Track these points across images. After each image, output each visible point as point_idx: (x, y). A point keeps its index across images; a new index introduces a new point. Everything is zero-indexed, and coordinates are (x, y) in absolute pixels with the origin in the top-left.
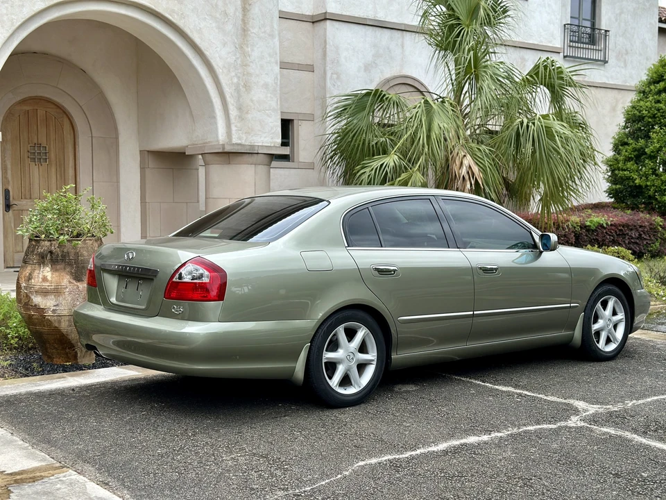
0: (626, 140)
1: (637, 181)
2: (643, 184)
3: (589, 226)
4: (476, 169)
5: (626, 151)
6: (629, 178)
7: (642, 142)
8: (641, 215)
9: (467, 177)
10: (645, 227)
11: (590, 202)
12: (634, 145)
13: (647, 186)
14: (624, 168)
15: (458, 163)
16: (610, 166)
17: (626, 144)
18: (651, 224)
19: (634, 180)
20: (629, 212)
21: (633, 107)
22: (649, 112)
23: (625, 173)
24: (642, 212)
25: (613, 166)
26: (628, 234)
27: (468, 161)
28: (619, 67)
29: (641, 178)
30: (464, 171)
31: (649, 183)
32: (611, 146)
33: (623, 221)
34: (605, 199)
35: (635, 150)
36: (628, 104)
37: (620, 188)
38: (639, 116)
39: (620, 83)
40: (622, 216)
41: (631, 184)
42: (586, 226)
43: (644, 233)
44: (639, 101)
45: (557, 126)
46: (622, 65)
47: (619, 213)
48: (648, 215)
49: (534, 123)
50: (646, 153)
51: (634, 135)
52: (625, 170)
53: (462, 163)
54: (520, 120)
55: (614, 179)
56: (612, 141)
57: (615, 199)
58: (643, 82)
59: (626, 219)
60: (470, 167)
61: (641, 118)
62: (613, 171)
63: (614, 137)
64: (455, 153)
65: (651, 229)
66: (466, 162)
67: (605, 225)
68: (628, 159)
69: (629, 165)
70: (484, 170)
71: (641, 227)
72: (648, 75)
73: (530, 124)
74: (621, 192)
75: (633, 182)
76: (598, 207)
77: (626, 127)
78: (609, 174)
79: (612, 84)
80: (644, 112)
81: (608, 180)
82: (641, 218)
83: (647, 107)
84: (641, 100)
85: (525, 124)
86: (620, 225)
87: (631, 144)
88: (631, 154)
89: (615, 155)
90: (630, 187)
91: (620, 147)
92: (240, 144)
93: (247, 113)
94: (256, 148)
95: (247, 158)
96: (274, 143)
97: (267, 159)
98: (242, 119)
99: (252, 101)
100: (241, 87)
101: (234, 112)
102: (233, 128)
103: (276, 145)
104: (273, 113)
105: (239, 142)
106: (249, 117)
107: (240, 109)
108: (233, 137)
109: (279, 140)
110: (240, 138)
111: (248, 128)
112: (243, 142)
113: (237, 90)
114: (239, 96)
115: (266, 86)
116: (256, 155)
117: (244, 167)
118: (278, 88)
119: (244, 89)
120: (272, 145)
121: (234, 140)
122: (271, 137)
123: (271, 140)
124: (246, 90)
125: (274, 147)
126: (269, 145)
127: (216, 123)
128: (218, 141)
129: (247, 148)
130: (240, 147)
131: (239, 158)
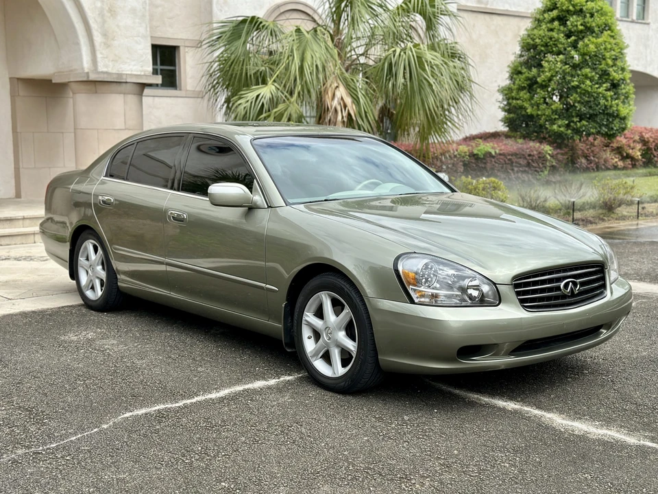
0: (520, 69)
1: (529, 111)
2: (534, 113)
3: (477, 155)
4: (348, 100)
5: (520, 80)
6: (522, 108)
7: (534, 70)
8: (532, 144)
9: (339, 109)
10: (533, 156)
11: (487, 131)
12: (527, 75)
13: (538, 115)
14: (518, 97)
15: (330, 94)
16: (506, 95)
17: (520, 73)
18: (540, 153)
19: (525, 109)
20: (521, 141)
21: (529, 36)
22: (542, 41)
23: (518, 102)
24: (533, 140)
25: (507, 93)
26: (516, 162)
27: (342, 92)
29: (533, 107)
30: (335, 103)
31: (539, 113)
32: (508, 75)
33: (512, 150)
34: (502, 128)
35: (528, 79)
36: (523, 32)
37: (513, 117)
38: (533, 45)
40: (512, 145)
41: (523, 113)
42: (474, 155)
43: (533, 161)
44: (533, 29)
45: (429, 56)
47: (510, 142)
48: (538, 144)
49: (405, 53)
50: (536, 82)
51: (528, 64)
52: (518, 99)
53: (334, 95)
54: (393, 49)
55: (509, 109)
56: (508, 69)
57: (510, 128)
58: (538, 9)
59: (515, 148)
60: (342, 98)
61: (535, 47)
62: (508, 99)
63: (509, 66)
64: (328, 84)
65: (539, 157)
66: (338, 94)
67: (493, 154)
68: (521, 89)
69: (522, 94)
70: (356, 100)
71: (530, 155)
73: (402, 53)
74: (515, 121)
75: (525, 111)
76: (494, 136)
77: (521, 56)
78: (505, 103)
80: (537, 40)
81: (504, 109)
82: (531, 147)
83: (540, 35)
84: (535, 28)
85: (397, 54)
86: (509, 155)
87: (525, 73)
88: (523, 83)
89: (510, 84)
90: (523, 116)
91: (515, 76)
92: (107, 73)
93: (113, 39)
94: (124, 77)
95: (114, 87)
96: (145, 71)
97: (136, 88)
98: (107, 46)
99: (118, 26)
100: (105, 12)
101: (98, 38)
102: (99, 56)
103: (147, 73)
104: (141, 40)
105: (105, 70)
106: (116, 43)
107: (105, 35)
108: (99, 64)
109: (150, 68)
110: (107, 66)
111: (115, 55)
112: (110, 70)
113: (101, 15)
114: (104, 22)
115: (133, 11)
116: (124, 84)
117: (113, 96)
118: (147, 14)
119: (109, 15)
120: (143, 73)
121: (101, 68)
122: (141, 65)
123: (141, 69)
124: (112, 15)
125: (145, 75)
126: (139, 73)
127: (80, 50)
128: (83, 69)
129: (115, 76)
130: (106, 76)
131: (106, 87)
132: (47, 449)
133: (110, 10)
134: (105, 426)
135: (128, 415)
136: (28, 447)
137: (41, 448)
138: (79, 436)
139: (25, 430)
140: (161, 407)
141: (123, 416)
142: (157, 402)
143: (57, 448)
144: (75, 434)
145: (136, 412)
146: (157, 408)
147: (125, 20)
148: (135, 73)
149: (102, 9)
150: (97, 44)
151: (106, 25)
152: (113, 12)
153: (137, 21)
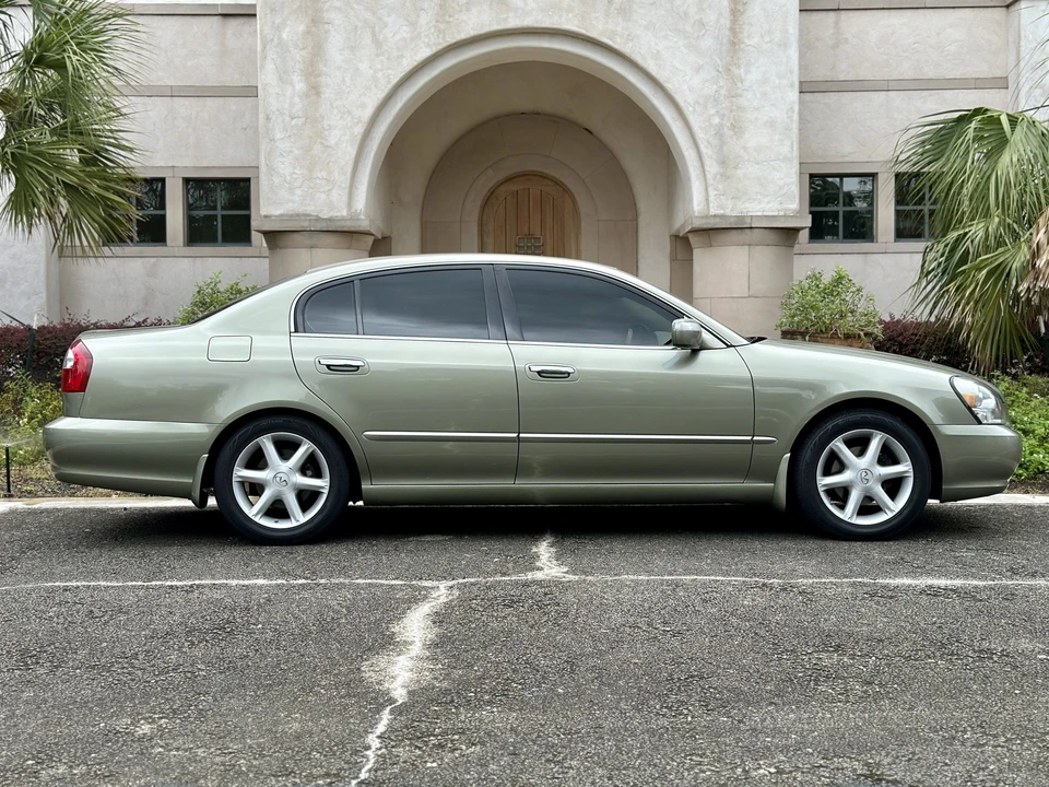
92: (721, 216)
93: (736, 168)
94: (748, 220)
95: (734, 236)
96: (786, 210)
97: (771, 237)
98: (725, 177)
99: (745, 148)
100: (725, 130)
101: (712, 168)
102: (712, 193)
103: (788, 213)
104: (783, 165)
105: (721, 212)
106: (740, 172)
107: (723, 162)
108: (712, 205)
110: (722, 206)
111: (738, 190)
112: (728, 212)
113: (719, 134)
114: (722, 144)
115: (771, 124)
116: (748, 231)
117: (732, 249)
119: (731, 133)
120: (782, 213)
121: (713, 211)
122: (780, 202)
123: (779, 207)
124: (735, 133)
125: (785, 216)
126: (776, 214)
128: (693, 212)
129: (732, 220)
130: (718, 220)
131: (723, 237)
133: (733, 127)
147: (755, 138)
148: (770, 214)
149: (721, 126)
150: (709, 176)
151: (725, 149)
152: (737, 128)
153: (777, 137)
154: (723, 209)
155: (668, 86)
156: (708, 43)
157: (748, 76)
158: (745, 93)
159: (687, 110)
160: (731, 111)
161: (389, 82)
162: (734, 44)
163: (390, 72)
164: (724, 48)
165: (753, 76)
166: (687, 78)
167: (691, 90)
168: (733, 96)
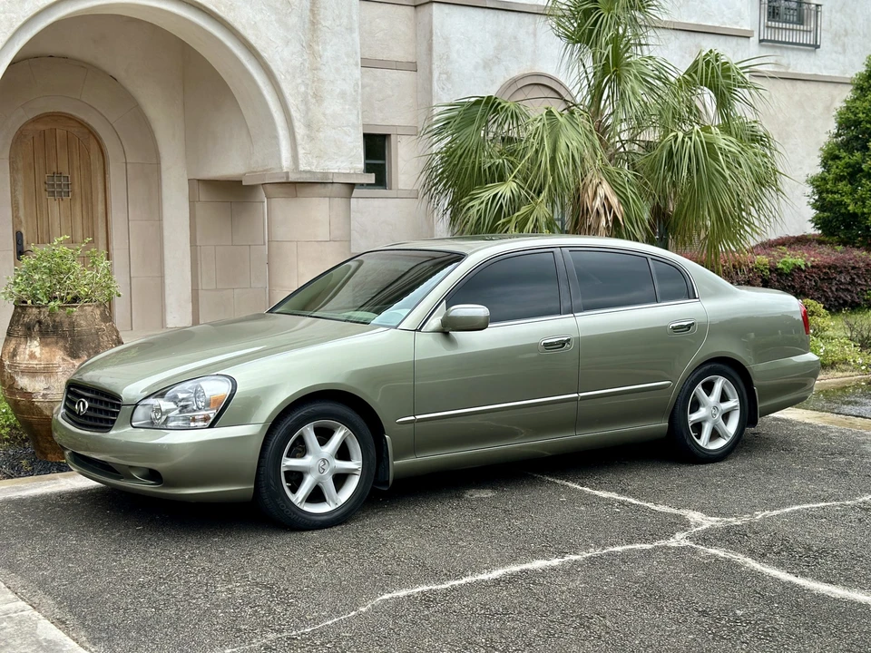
0: (837, 152)
1: (851, 208)
2: (858, 211)
3: (782, 269)
4: (614, 200)
5: (837, 167)
6: (840, 204)
7: (858, 155)
8: (856, 252)
9: (602, 211)
10: (859, 268)
11: (791, 235)
12: (847, 160)
13: (863, 214)
14: (835, 189)
15: (590, 193)
16: (817, 187)
17: (837, 157)
18: (868, 265)
19: (846, 206)
20: (840, 248)
21: (848, 108)
22: (867, 115)
23: (836, 196)
24: (858, 247)
25: (819, 184)
26: (835, 278)
27: (605, 189)
28: (836, 52)
29: (856, 203)
30: (598, 203)
31: (865, 210)
32: (819, 160)
33: (829, 260)
34: (811, 230)
35: (848, 165)
36: (839, 104)
37: (828, 217)
38: (855, 121)
39: (837, 75)
40: (828, 254)
41: (843, 211)
42: (777, 269)
43: (858, 276)
44: (854, 100)
45: (721, 140)
46: (840, 49)
47: (826, 249)
48: (864, 253)
49: (690, 139)
50: (862, 170)
51: (847, 146)
52: (835, 193)
53: (596, 193)
54: (674, 134)
55: (821, 205)
56: (820, 153)
57: (823, 231)
58: (861, 74)
59: (833, 258)
60: (606, 198)
61: (857, 123)
62: (820, 193)
63: (821, 149)
64: (587, 180)
65: (867, 270)
66: (601, 192)
67: (803, 267)
68: (839, 178)
69: (841, 185)
70: (624, 201)
71: (853, 268)
72: (867, 65)
73: (686, 139)
74: (831, 222)
75: (846, 208)
76: (801, 241)
77: (838, 135)
78: (817, 197)
79: (825, 76)
80: (861, 115)
81: (814, 206)
82: (855, 256)
83: (865, 108)
84: (857, 98)
85: (680, 139)
86: (825, 267)
87: (844, 158)
88: (843, 171)
89: (823, 172)
90: (842, 214)
91: (830, 162)
92: (309, 172)
93: (318, 131)
94: (331, 176)
95: (318, 189)
96: (355, 169)
97: (345, 190)
98: (311, 138)
99: (324, 115)
100: (310, 97)
101: (300, 130)
102: (301, 151)
103: (357, 171)
104: (352, 131)
105: (308, 168)
106: (321, 135)
107: (309, 126)
108: (301, 162)
109: (361, 165)
110: (309, 164)
111: (320, 150)
112: (313, 169)
113: (305, 101)
114: (308, 110)
115: (343, 95)
116: (329, 185)
117: (316, 200)
118: (359, 98)
119: (314, 101)
120: (352, 172)
121: (303, 167)
122: (351, 161)
123: (350, 166)
124: (317, 101)
125: (355, 173)
126: (348, 172)
127: (278, 145)
128: (281, 168)
129: (319, 176)
130: (308, 175)
131: (308, 190)
132: (302, 634)
133: (315, 95)
134: (363, 609)
135: (386, 596)
136: (280, 631)
137: (294, 633)
138: (335, 620)
139: (270, 611)
140: (425, 588)
141: (381, 598)
142: (417, 582)
143: (313, 633)
144: (330, 617)
145: (395, 594)
146: (420, 589)
147: (333, 106)
148: (343, 171)
149: (306, 94)
150: (298, 137)
151: (310, 114)
152: (318, 97)
153: (347, 107)
154: (309, 165)
155: (264, 55)
156: (293, 20)
157: (325, 53)
158: (323, 67)
159: (280, 77)
160: (313, 82)
161: (11, 25)
162: (314, 24)
163: (12, 15)
164: (306, 26)
165: (328, 53)
166: (280, 49)
167: (283, 60)
168: (315, 69)
